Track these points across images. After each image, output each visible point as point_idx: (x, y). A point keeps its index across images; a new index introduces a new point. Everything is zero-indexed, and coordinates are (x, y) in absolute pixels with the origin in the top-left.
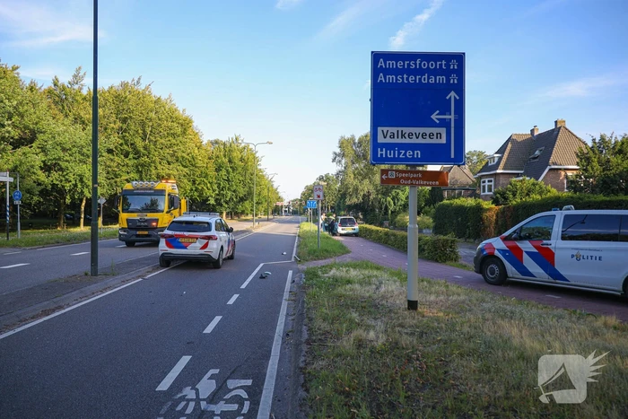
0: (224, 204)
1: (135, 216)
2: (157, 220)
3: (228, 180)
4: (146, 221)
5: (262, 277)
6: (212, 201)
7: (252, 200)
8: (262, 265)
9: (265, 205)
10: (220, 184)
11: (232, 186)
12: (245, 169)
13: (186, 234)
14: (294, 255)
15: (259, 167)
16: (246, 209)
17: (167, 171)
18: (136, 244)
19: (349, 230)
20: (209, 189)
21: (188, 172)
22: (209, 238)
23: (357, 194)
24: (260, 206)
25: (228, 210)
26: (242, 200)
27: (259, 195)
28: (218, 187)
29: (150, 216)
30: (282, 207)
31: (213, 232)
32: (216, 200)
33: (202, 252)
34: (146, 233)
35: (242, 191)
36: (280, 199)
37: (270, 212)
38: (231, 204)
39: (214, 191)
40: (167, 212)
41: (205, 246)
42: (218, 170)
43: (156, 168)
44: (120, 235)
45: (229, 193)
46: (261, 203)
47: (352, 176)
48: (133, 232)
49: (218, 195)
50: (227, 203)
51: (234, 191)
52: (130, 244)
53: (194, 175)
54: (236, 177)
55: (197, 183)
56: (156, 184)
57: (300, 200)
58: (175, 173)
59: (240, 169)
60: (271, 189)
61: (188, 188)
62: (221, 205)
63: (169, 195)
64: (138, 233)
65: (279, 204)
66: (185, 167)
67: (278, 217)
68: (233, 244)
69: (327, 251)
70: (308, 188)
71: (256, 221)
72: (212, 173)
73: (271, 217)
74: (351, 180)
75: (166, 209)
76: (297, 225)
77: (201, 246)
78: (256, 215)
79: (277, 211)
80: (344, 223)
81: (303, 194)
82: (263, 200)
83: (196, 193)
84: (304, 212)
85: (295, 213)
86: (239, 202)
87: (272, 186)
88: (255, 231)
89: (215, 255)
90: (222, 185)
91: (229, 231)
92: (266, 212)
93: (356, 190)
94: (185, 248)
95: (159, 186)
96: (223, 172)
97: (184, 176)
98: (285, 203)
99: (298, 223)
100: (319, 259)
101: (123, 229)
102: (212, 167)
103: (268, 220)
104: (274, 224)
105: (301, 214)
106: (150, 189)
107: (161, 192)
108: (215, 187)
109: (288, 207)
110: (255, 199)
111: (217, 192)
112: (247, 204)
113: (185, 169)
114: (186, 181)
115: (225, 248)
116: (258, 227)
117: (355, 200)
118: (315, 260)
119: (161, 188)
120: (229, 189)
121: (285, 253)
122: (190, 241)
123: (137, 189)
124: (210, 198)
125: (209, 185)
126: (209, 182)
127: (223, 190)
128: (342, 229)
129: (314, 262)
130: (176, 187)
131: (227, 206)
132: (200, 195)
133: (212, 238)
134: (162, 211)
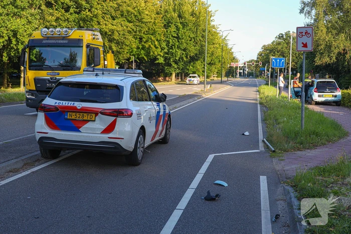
0: (173, 64)
1: (44, 75)
3: (178, 38)
5: (210, 198)
6: (161, 60)
7: (204, 60)
8: (211, 157)
9: (218, 65)
10: (168, 42)
11: (182, 43)
12: (197, 25)
13: (79, 105)
14: (261, 137)
15: (212, 23)
16: (198, 70)
17: (110, 27)
19: (328, 96)
20: (157, 48)
21: (133, 27)
22: (118, 113)
23: (330, 51)
24: (213, 68)
25: (178, 71)
26: (193, 59)
27: (212, 54)
28: (167, 45)
30: (236, 68)
31: (126, 103)
32: (166, 59)
33: (105, 137)
35: (193, 50)
36: (234, 59)
37: (224, 73)
38: (181, 64)
39: (162, 49)
41: (110, 128)
42: (166, 26)
43: (99, 24)
44: (27, 99)
45: (179, 52)
46: (214, 64)
47: (325, 30)
49: (167, 53)
50: (176, 63)
51: (185, 50)
53: (140, 31)
54: (186, 34)
55: (144, 40)
56: (71, 32)
57: (257, 61)
58: (120, 28)
59: (191, 25)
60: (224, 48)
61: (134, 46)
62: (170, 65)
63: (88, 46)
65: (234, 65)
66: (130, 22)
67: (233, 79)
68: (165, 120)
69: (317, 135)
70: (265, 48)
71: (208, 83)
72: (160, 30)
73: (225, 79)
74: (323, 35)
75: (83, 66)
76: (255, 89)
77: (104, 127)
78: (208, 77)
79: (231, 72)
80: (321, 88)
81: (260, 54)
82: (217, 61)
83: (142, 52)
84: (261, 73)
85: (250, 75)
86: (190, 62)
87: (226, 45)
88: (206, 96)
89: (128, 144)
90: (171, 43)
91: (160, 99)
92: (219, 74)
93: (329, 47)
94: (77, 129)
96: (173, 29)
97: (129, 32)
98: (240, 64)
99: (255, 86)
100: (305, 148)
101: (30, 92)
102: (160, 23)
103: (221, 82)
104: (229, 87)
105: (257, 76)
106: (64, 38)
107: (78, 43)
108: (164, 45)
109: (243, 68)
110: (208, 60)
111: (166, 50)
112: (198, 64)
113: (130, 25)
114: (130, 38)
115: (150, 130)
116: (209, 91)
117: (326, 60)
118: (299, 150)
119: (78, 37)
120: (178, 47)
121: (247, 133)
122: (85, 118)
123: (48, 38)
124: (158, 57)
125: (156, 43)
126: (157, 40)
127: (172, 48)
128: (319, 96)
129: (299, 153)
130: (99, 36)
131: (176, 66)
132: (148, 54)
133: (123, 113)
134: (79, 69)
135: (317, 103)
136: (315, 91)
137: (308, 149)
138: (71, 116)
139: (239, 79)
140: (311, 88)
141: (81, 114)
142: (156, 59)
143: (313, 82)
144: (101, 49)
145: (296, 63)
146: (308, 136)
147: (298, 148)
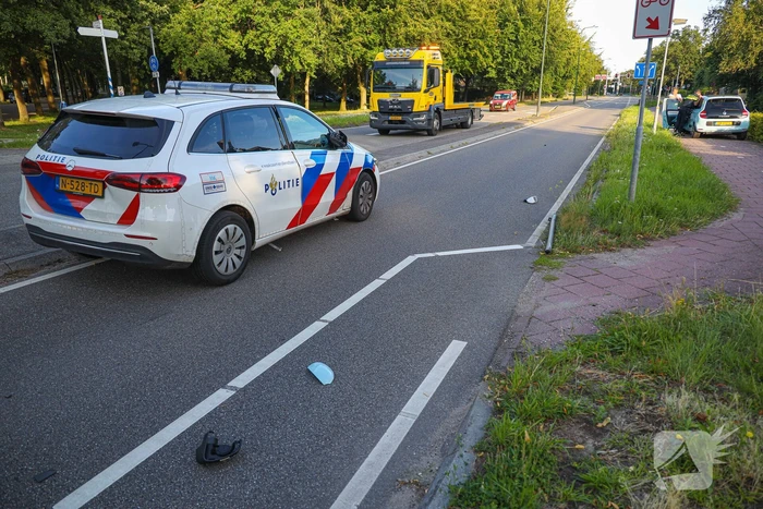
1: (387, 97)
2: (412, 102)
3: (516, 42)
4: (400, 103)
6: (493, 74)
10: (503, 47)
11: (521, 50)
15: (569, 19)
17: (421, 29)
18: (391, 132)
19: (723, 124)
20: (485, 56)
24: (569, 82)
27: (568, 64)
28: (502, 52)
29: (405, 96)
30: (604, 82)
31: (171, 157)
32: (499, 72)
33: (120, 234)
34: (400, 118)
36: (601, 70)
37: (584, 90)
39: (495, 58)
40: (426, 92)
41: (129, 216)
42: (502, 25)
44: (371, 120)
45: (517, 62)
46: (570, 77)
47: (742, 17)
48: (385, 117)
49: (501, 64)
50: (513, 77)
51: (524, 59)
52: (384, 132)
54: (528, 35)
56: (413, 53)
59: (536, 22)
60: (586, 50)
62: (505, 81)
63: (428, 67)
64: (390, 118)
65: (600, 78)
67: (594, 98)
72: (493, 31)
74: (738, 24)
75: (424, 87)
76: (618, 111)
77: (121, 212)
80: (714, 110)
82: (574, 73)
83: (467, 62)
84: (638, 91)
85: (623, 91)
87: (591, 50)
90: (507, 49)
93: (745, 44)
94: (76, 213)
95: (416, 55)
96: (510, 29)
98: (610, 77)
100: (622, 245)
101: (374, 113)
102: (493, 21)
103: (574, 103)
104: (582, 109)
105: (633, 93)
106: (406, 60)
107: (417, 65)
108: (497, 52)
109: (614, 82)
111: (499, 60)
115: (276, 209)
118: (607, 248)
119: (418, 58)
120: (517, 56)
121: (531, 200)
122: (87, 191)
123: (390, 60)
124: (489, 69)
125: (486, 50)
126: (488, 46)
127: (507, 57)
128: (708, 124)
129: (604, 257)
130: (440, 56)
131: (512, 82)
132: (473, 65)
133: (160, 183)
134: (419, 90)
135: (704, 136)
136: (702, 116)
137: (629, 247)
138: (65, 185)
139: (607, 98)
140: (696, 111)
141: (81, 181)
142: (486, 72)
143: (702, 99)
144: (441, 68)
145: (694, 72)
146: (638, 217)
147: (606, 244)
